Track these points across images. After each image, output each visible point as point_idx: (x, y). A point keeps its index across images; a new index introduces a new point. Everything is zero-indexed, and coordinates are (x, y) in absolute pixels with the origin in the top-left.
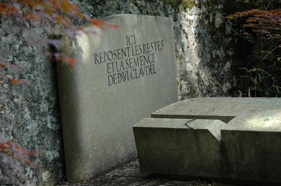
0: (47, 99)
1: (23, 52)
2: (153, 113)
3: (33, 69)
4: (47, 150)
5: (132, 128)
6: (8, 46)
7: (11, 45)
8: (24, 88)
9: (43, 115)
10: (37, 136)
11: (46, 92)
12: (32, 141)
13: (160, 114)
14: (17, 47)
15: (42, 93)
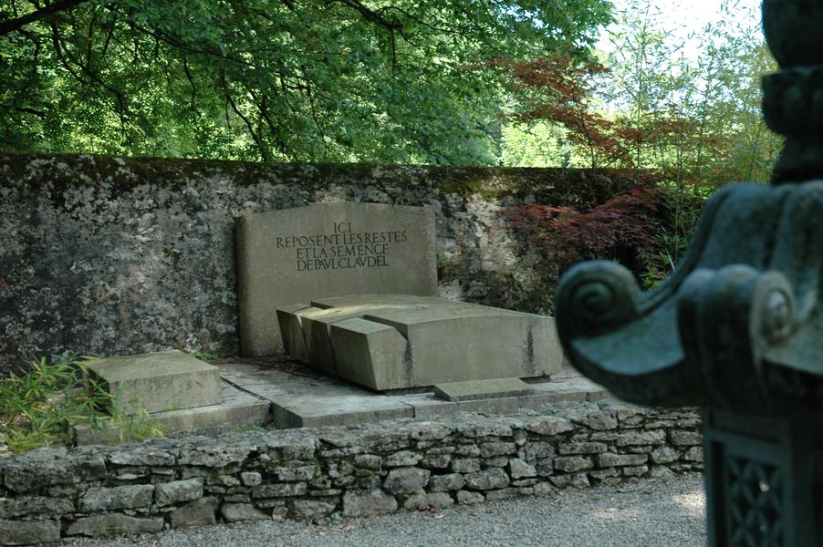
0: (226, 276)
1: (197, 231)
2: (314, 301)
3: (207, 247)
4: (219, 322)
5: (275, 312)
6: (177, 224)
7: (181, 224)
8: (195, 262)
9: (219, 289)
10: (207, 307)
11: (225, 269)
12: (198, 311)
13: (322, 303)
14: (190, 225)
15: (218, 269)
